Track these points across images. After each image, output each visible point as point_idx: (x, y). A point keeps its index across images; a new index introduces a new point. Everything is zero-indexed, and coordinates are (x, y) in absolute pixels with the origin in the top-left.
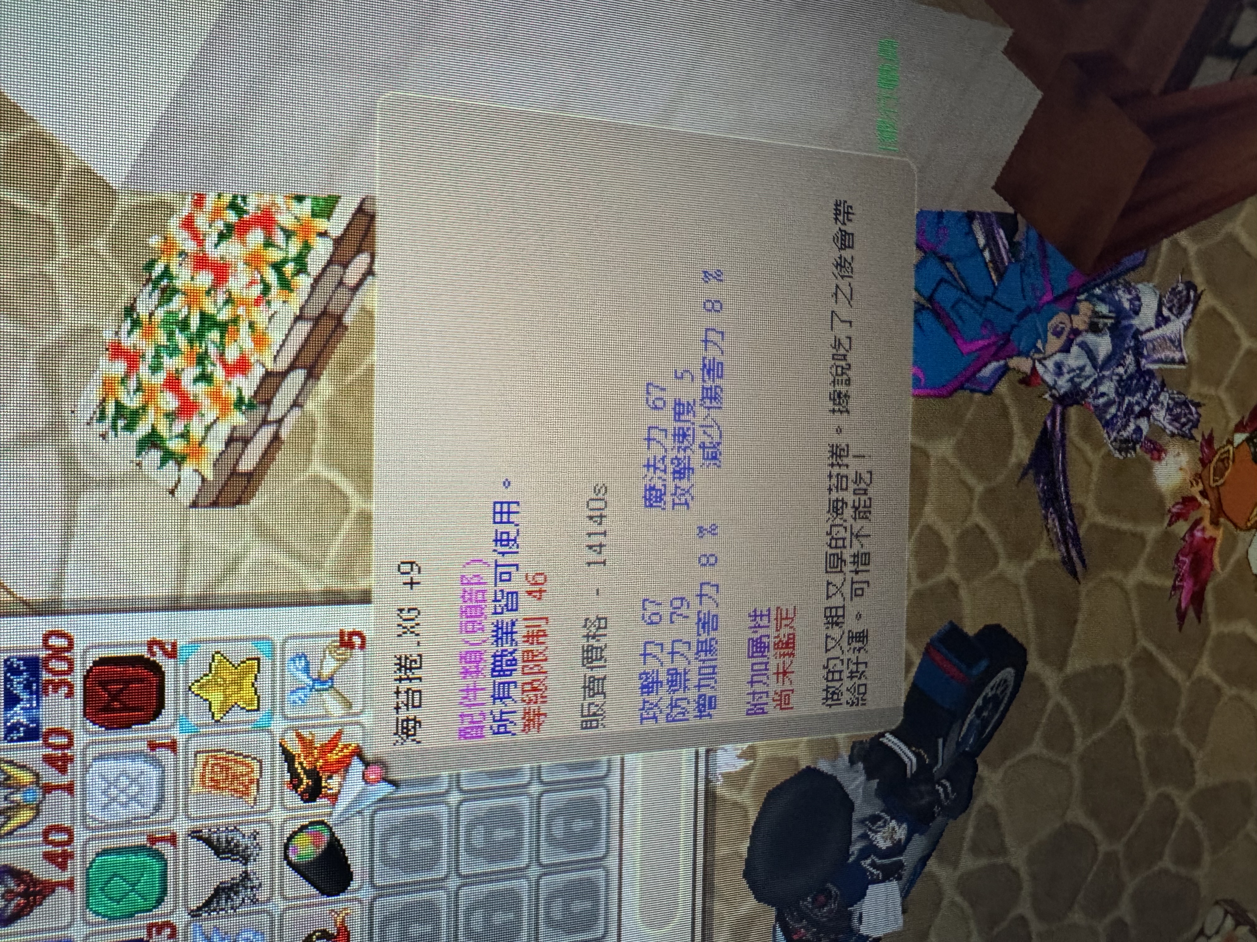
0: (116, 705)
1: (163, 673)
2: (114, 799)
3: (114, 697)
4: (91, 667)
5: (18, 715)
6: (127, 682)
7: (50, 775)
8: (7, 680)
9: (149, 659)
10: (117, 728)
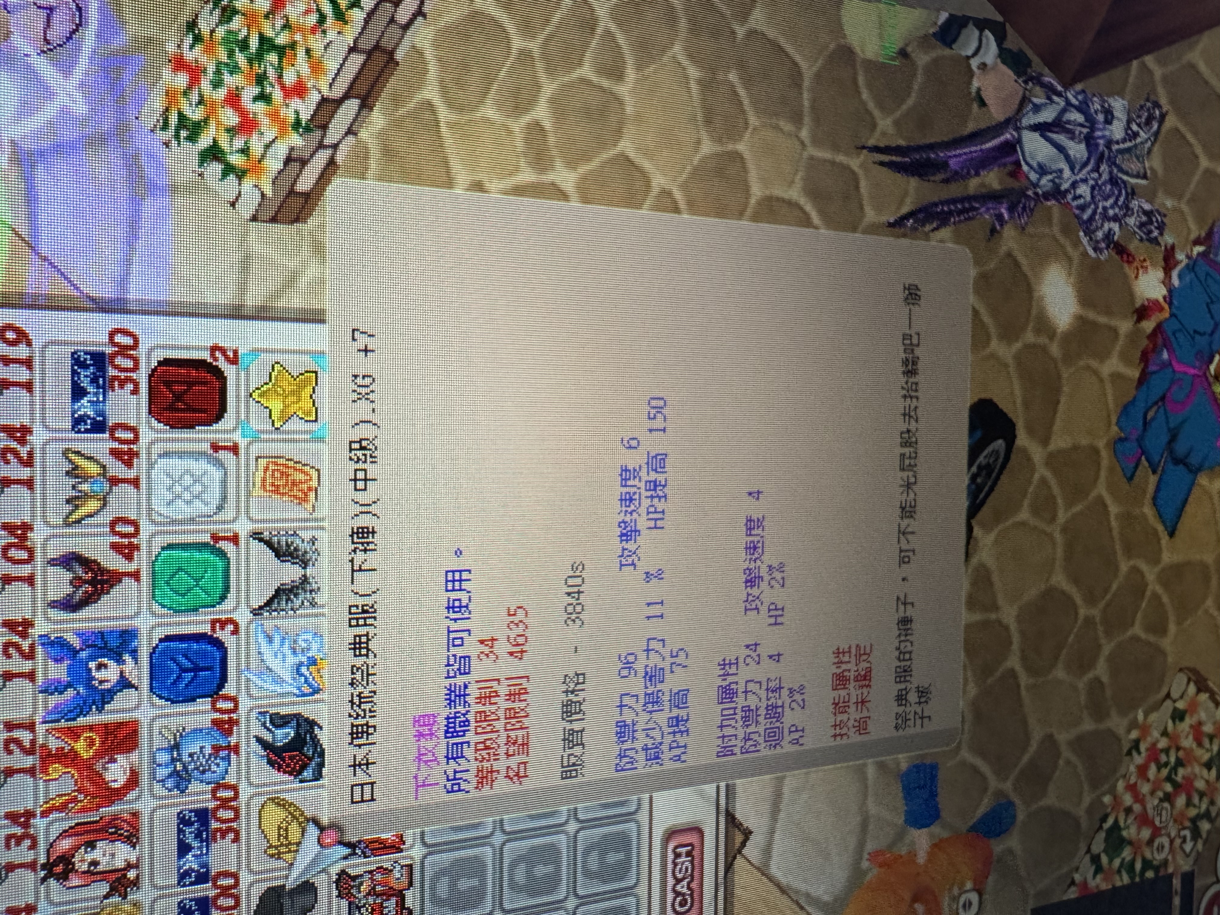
0: (180, 405)
1: (225, 378)
2: (179, 497)
3: (178, 397)
4: (156, 367)
5: (85, 407)
6: (190, 384)
7: (117, 469)
8: (74, 373)
9: (211, 364)
10: (181, 428)
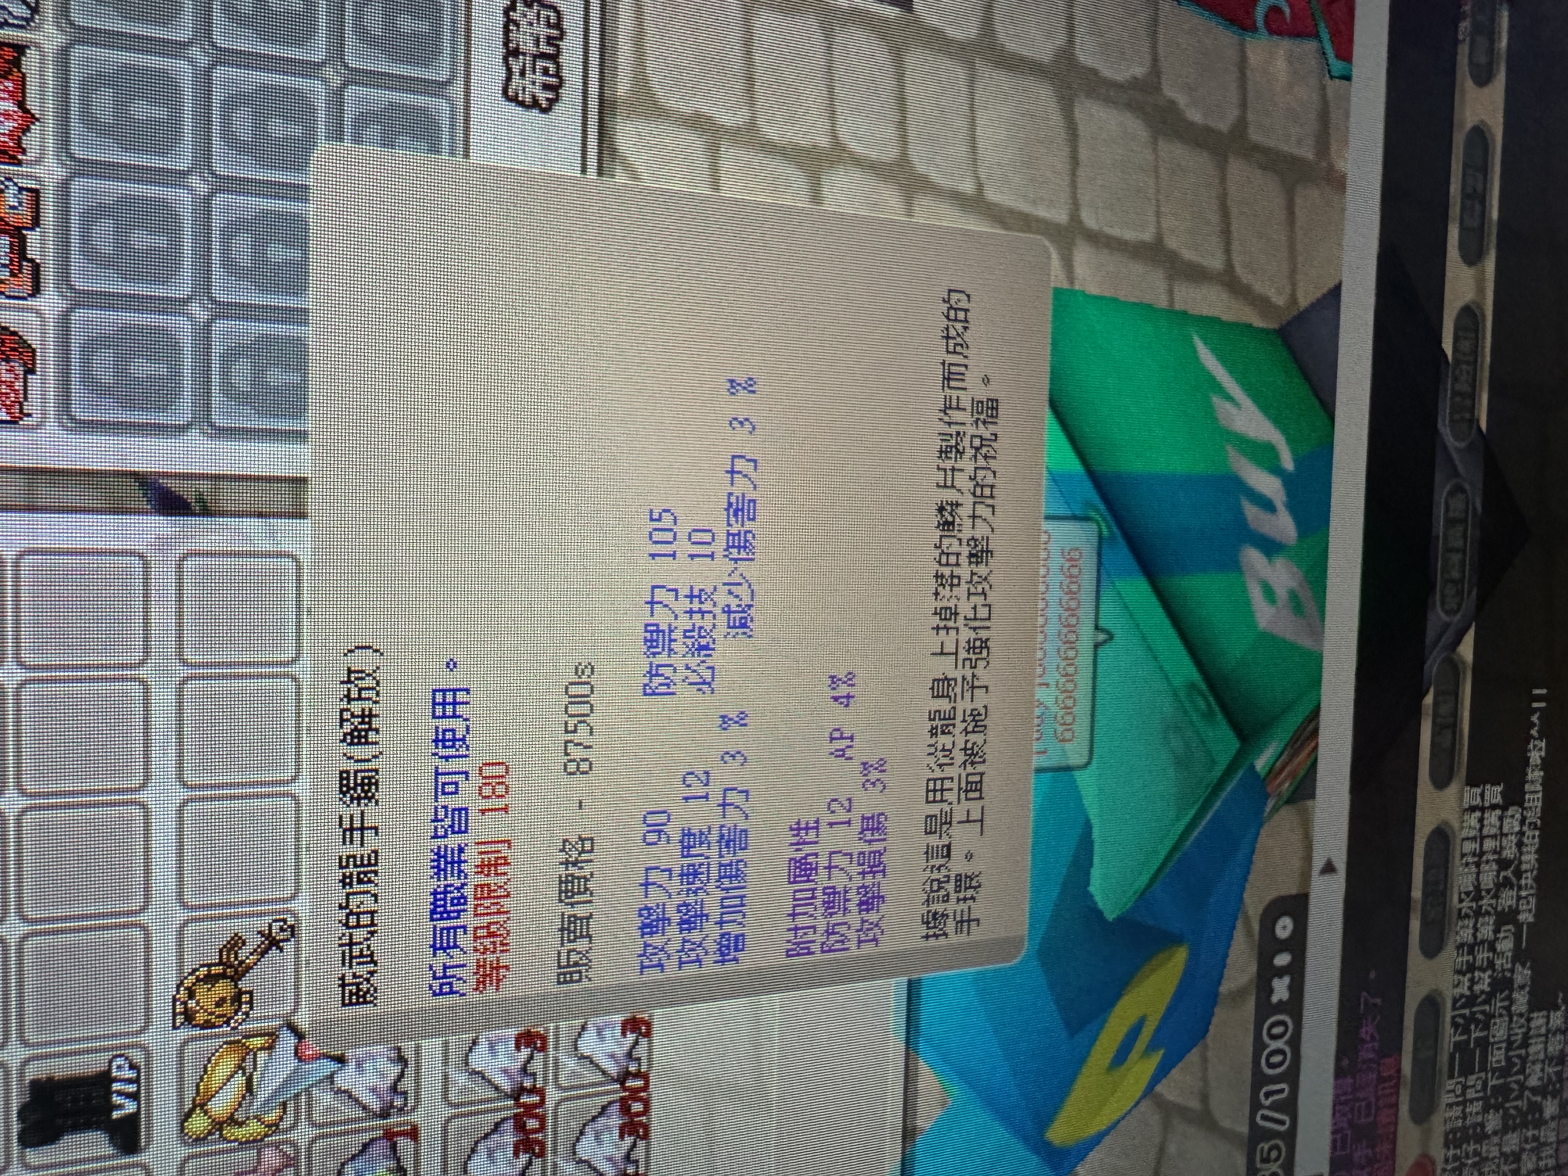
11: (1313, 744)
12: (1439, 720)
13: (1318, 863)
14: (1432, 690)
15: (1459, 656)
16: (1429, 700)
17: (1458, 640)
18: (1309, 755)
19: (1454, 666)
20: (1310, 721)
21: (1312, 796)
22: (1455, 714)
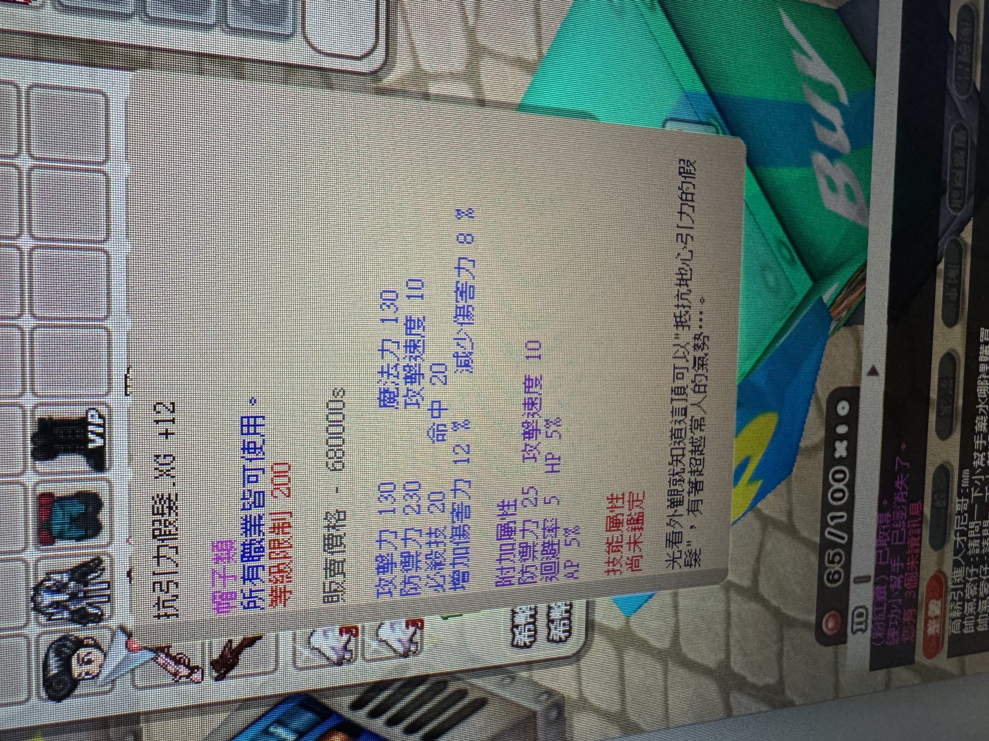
11: (863, 287)
12: (949, 281)
13: (866, 369)
14: (943, 260)
15: (962, 239)
16: (941, 266)
17: (961, 229)
18: (860, 295)
19: (959, 246)
20: (861, 272)
21: (862, 323)
22: (959, 277)
